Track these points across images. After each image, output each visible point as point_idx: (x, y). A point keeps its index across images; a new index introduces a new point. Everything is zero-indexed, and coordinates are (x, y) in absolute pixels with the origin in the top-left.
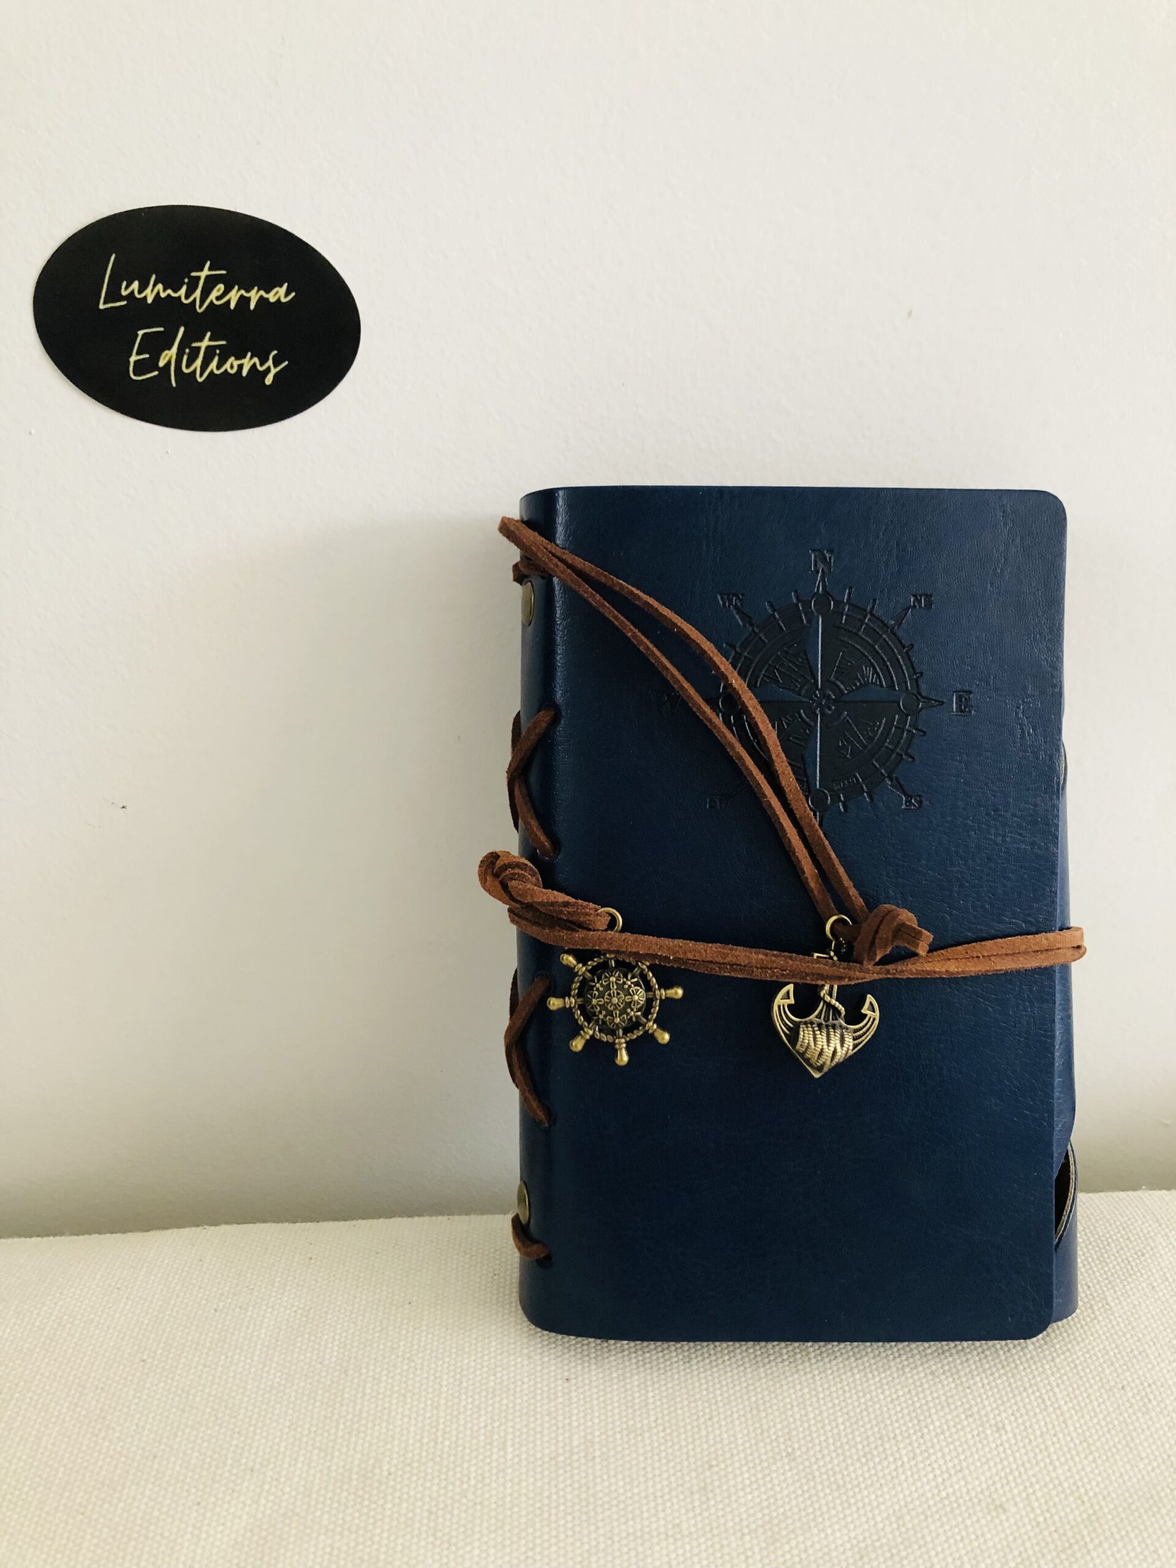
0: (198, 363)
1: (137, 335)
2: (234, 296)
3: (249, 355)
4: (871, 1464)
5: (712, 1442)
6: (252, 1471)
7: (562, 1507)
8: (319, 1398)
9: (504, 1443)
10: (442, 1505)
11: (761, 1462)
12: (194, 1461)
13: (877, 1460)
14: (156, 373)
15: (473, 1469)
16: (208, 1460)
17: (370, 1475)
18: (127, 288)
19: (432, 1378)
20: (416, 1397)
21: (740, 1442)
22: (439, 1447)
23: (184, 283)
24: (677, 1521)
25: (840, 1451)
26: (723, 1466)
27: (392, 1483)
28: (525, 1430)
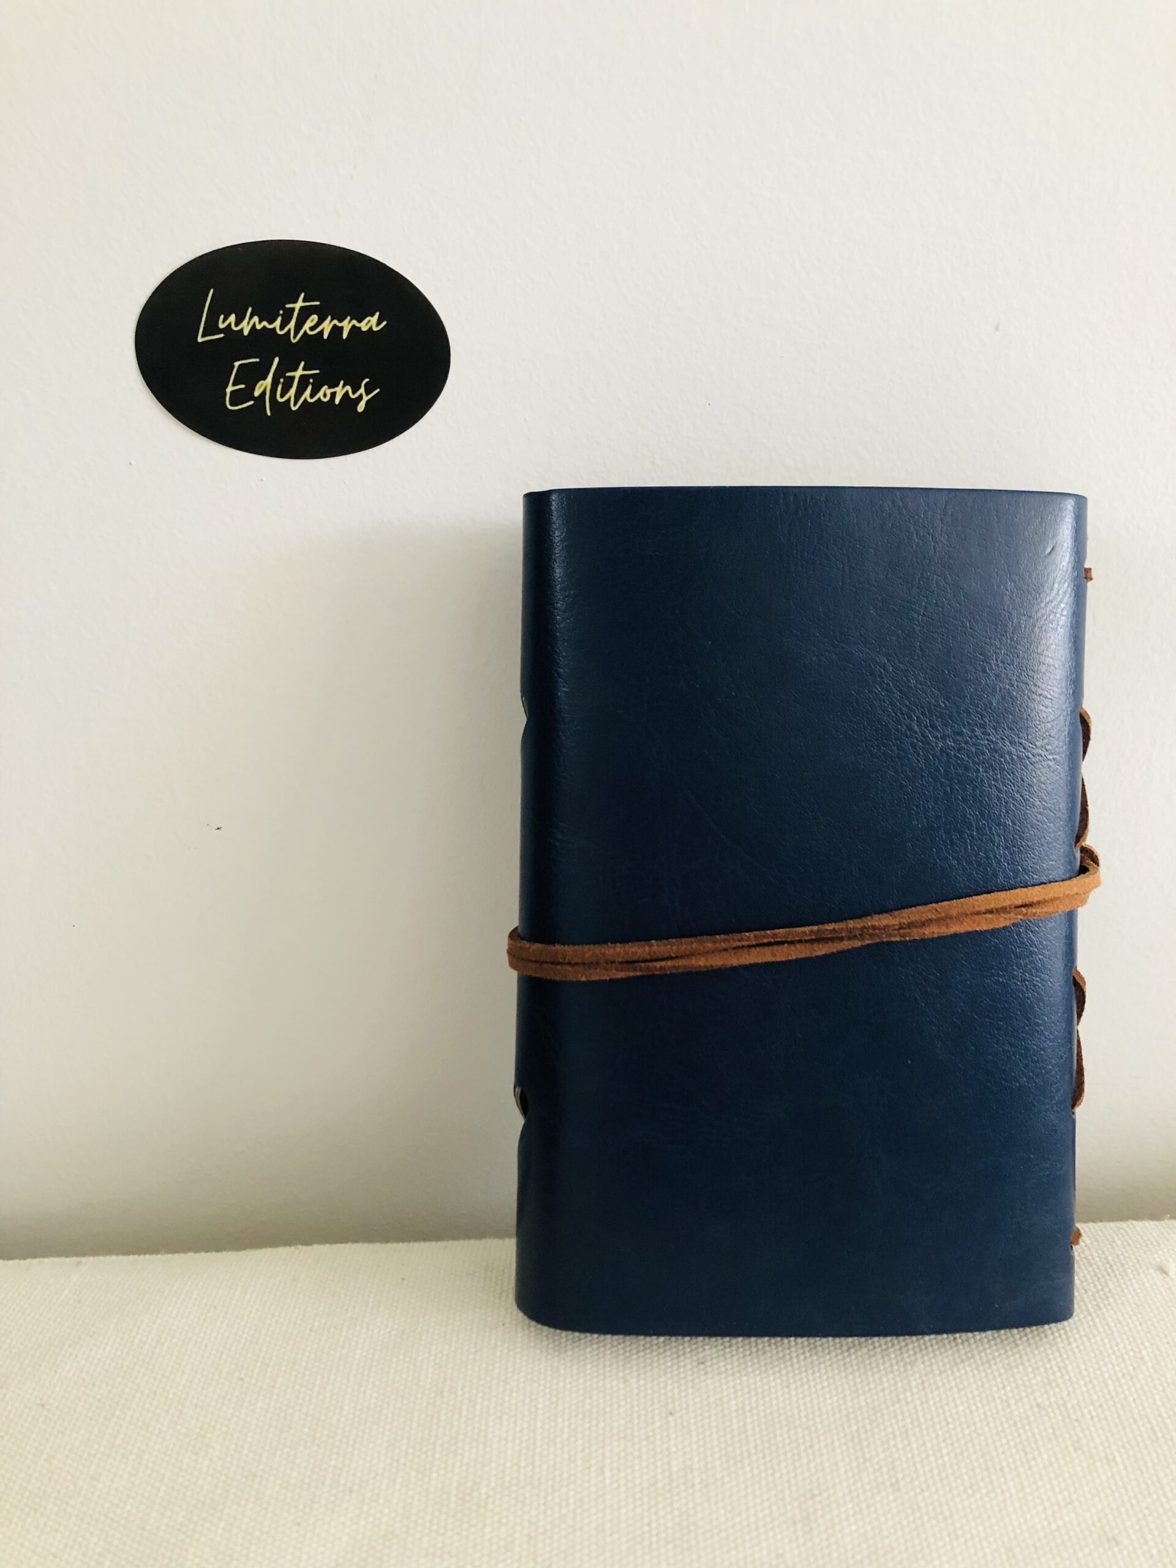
0: (292, 392)
1: (234, 366)
2: (327, 326)
3: (342, 382)
4: (978, 1496)
5: (813, 1470)
6: (351, 1492)
7: (663, 1535)
8: (416, 1419)
9: (602, 1468)
10: (541, 1530)
11: (865, 1491)
12: (293, 1481)
13: (984, 1491)
14: (251, 403)
15: (572, 1493)
16: (307, 1480)
17: (468, 1498)
18: (224, 321)
19: (527, 1400)
20: (513, 1420)
21: (842, 1470)
22: (537, 1470)
23: (278, 315)
24: (780, 1551)
25: (945, 1482)
26: (825, 1495)
27: (490, 1507)
28: (623, 1454)
